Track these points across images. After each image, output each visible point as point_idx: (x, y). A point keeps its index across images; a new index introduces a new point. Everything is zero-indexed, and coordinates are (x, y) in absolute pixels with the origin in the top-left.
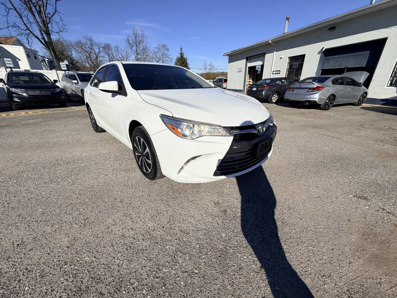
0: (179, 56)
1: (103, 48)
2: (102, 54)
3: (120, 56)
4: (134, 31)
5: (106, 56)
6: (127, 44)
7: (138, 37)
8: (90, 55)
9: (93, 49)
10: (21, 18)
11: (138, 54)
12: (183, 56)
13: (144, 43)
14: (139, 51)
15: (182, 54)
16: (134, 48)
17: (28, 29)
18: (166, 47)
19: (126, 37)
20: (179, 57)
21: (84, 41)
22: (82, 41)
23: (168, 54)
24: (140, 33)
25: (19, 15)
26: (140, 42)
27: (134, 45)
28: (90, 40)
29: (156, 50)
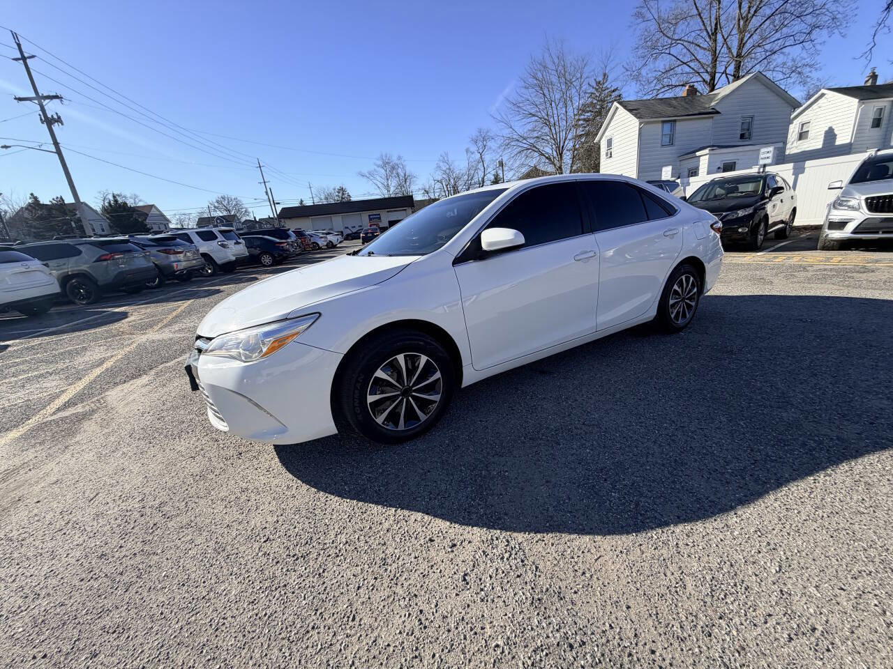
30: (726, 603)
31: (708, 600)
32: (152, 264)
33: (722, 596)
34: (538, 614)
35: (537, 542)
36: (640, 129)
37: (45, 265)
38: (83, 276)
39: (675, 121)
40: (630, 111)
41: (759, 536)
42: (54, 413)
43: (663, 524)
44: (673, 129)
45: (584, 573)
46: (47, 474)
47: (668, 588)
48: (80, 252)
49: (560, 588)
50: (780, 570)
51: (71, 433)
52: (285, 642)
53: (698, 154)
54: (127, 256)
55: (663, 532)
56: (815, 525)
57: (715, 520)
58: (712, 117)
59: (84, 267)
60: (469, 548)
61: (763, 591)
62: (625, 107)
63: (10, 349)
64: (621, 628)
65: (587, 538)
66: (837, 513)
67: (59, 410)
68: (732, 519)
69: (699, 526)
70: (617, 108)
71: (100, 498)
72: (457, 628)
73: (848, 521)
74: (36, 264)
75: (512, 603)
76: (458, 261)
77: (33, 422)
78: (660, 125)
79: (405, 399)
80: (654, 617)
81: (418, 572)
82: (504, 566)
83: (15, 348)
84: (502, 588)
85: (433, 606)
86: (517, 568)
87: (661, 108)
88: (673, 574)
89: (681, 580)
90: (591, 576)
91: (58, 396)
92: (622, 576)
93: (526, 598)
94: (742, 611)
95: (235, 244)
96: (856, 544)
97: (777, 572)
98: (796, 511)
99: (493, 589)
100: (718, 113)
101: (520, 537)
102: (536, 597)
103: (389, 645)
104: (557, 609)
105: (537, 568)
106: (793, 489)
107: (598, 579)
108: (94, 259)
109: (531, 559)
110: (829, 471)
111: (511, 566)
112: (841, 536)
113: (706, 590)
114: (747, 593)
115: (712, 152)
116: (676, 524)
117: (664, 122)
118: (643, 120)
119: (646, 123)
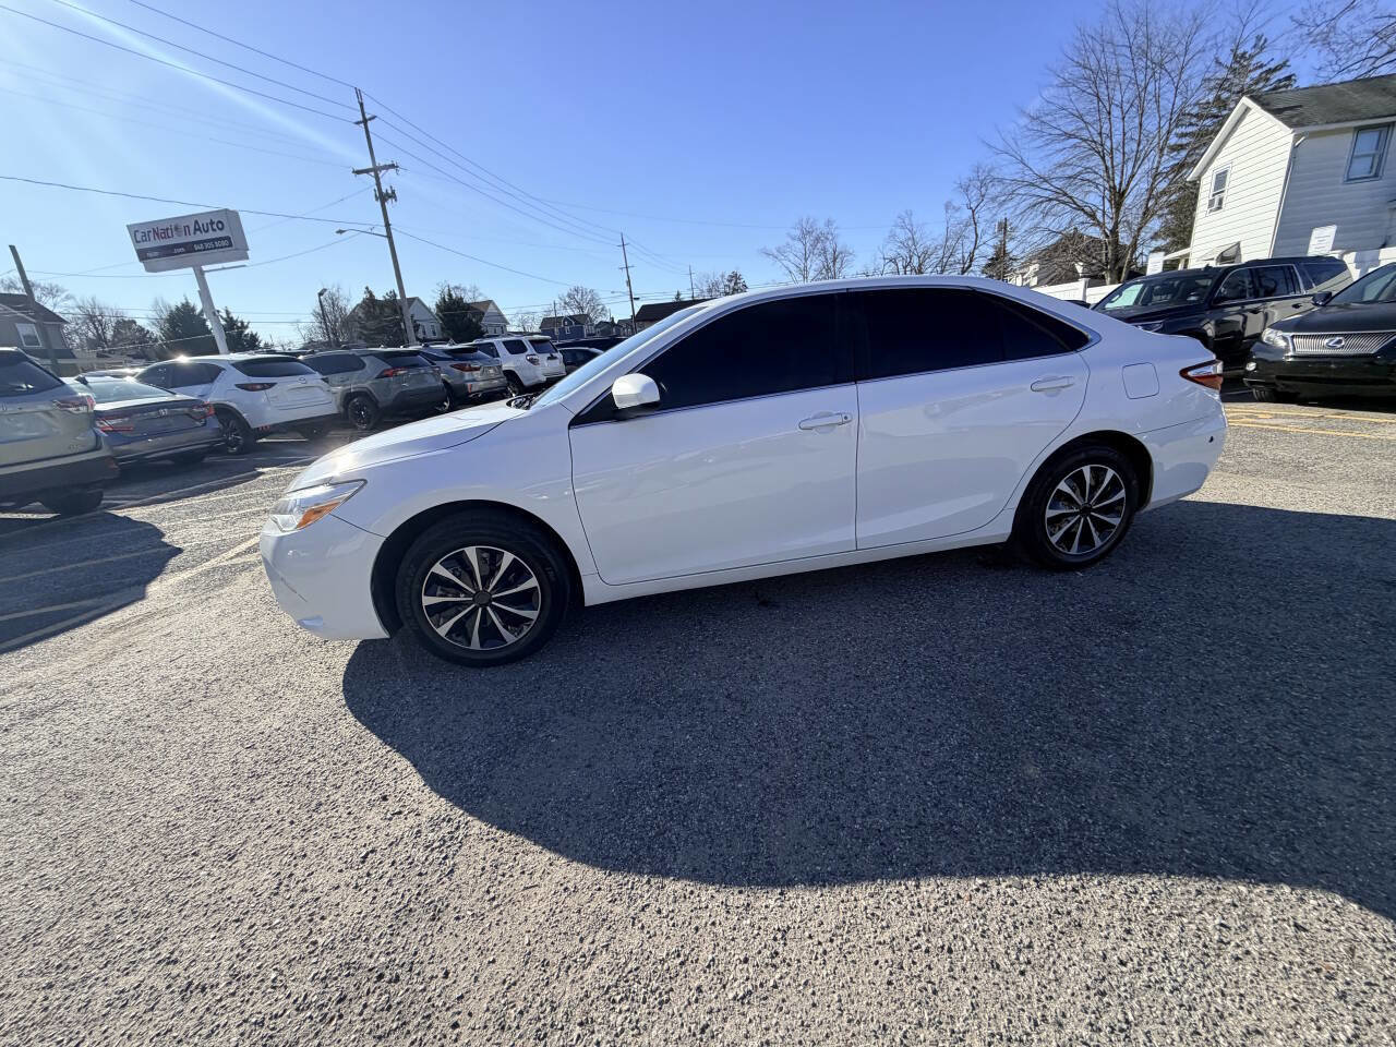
30: (614, 1008)
31: (594, 995)
32: (440, 383)
33: (618, 998)
34: (391, 926)
35: (488, 840)
36: (1295, 148)
37: (323, 379)
38: (364, 394)
39: (1391, 125)
40: (1276, 112)
41: (775, 939)
42: (232, 558)
43: (662, 871)
44: (1382, 145)
45: (493, 899)
46: (169, 625)
47: (565, 958)
48: (364, 366)
49: (447, 906)
50: (744, 997)
51: (224, 582)
52: (161, 859)
54: (413, 372)
55: (648, 882)
56: (889, 955)
57: (740, 892)
59: (366, 385)
60: (411, 820)
61: (681, 1015)
62: (1266, 106)
63: (261, 478)
64: (455, 982)
65: (548, 855)
66: (950, 951)
67: (238, 555)
68: (768, 900)
69: (706, 893)
70: (1247, 110)
71: (179, 662)
72: (301, 908)
73: (951, 970)
74: (316, 378)
75: (381, 902)
76: (579, 421)
77: (207, 565)
78: (1349, 138)
79: (480, 610)
80: (506, 986)
81: (334, 831)
82: (420, 855)
83: (267, 477)
84: (390, 880)
85: (307, 874)
86: (430, 864)
87: (1360, 99)
88: (593, 942)
89: (594, 954)
90: (498, 906)
91: (251, 537)
92: (531, 919)
93: (400, 903)
94: (619, 1029)
95: (549, 358)
96: (916, 1010)
97: (734, 998)
98: (884, 924)
99: (381, 878)
101: (477, 826)
102: (411, 906)
103: (230, 898)
104: (415, 930)
105: (452, 871)
106: (923, 889)
107: (501, 913)
108: (375, 376)
109: (457, 860)
110: (1030, 881)
111: (426, 859)
112: (908, 989)
113: (608, 980)
114: (656, 1010)
116: (678, 878)
117: (1360, 129)
118: (1301, 130)
119: (1313, 135)
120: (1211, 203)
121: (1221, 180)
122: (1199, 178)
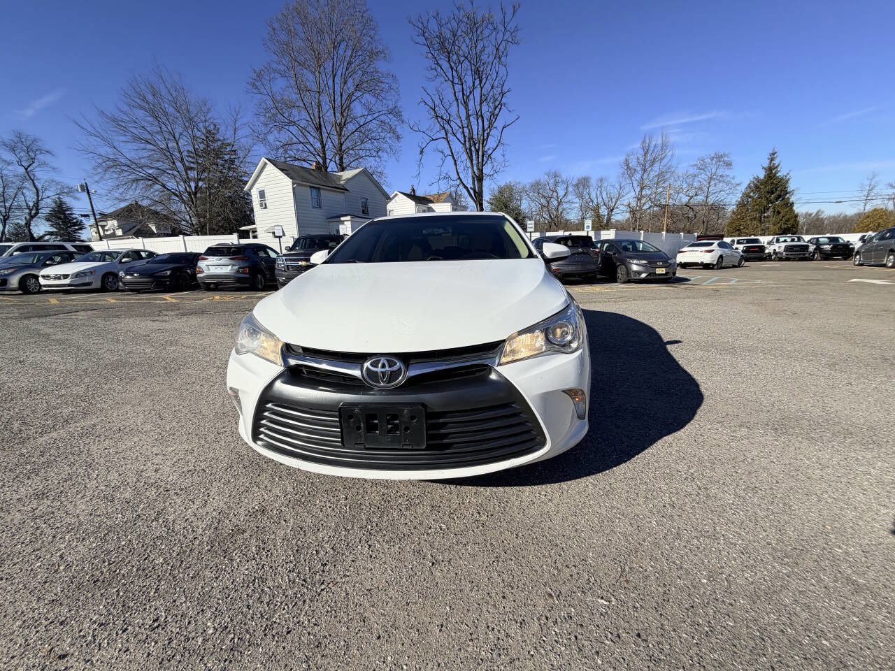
0: (762, 175)
1: (573, 185)
2: (570, 197)
3: (604, 196)
4: (644, 142)
5: (577, 200)
6: (621, 171)
7: (650, 152)
8: (548, 202)
9: (556, 191)
10: (456, 164)
11: (642, 189)
12: (776, 173)
13: (665, 161)
14: (646, 182)
15: (771, 171)
16: (638, 176)
17: (459, 178)
18: (726, 159)
19: (623, 158)
20: (762, 177)
21: (544, 179)
22: (541, 181)
23: (728, 176)
24: (660, 142)
25: (455, 161)
26: (654, 161)
27: (639, 169)
28: (556, 176)
29: (692, 171)
36: (293, 188)
39: (319, 189)
40: (282, 170)
44: (319, 195)
53: (342, 219)
58: (344, 193)
62: (274, 165)
70: (266, 164)
78: (309, 189)
87: (306, 175)
100: (346, 190)
115: (353, 219)
117: (311, 187)
118: (295, 181)
119: (298, 185)
120: (261, 205)
121: (262, 194)
122: (250, 190)
